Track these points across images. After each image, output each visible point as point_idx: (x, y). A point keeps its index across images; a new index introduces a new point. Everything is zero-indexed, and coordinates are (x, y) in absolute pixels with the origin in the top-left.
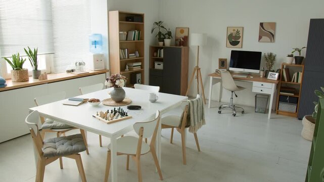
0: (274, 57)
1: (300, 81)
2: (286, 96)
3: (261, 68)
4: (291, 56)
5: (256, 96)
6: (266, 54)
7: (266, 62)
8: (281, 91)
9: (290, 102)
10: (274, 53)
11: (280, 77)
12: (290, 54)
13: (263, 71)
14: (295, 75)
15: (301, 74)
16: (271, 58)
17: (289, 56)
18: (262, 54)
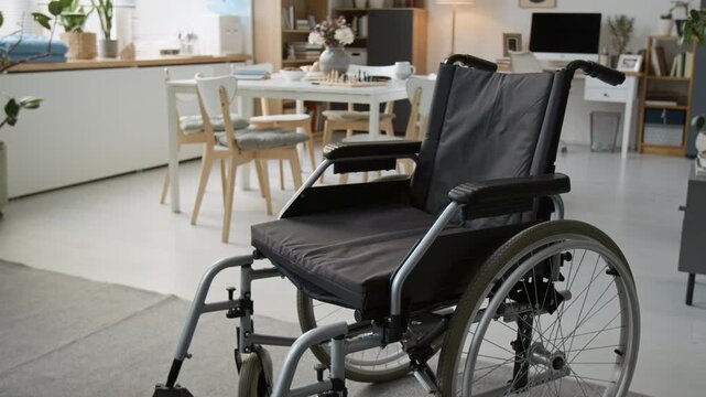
0: (631, 23)
1: (689, 74)
2: (660, 110)
3: (603, 49)
4: (669, 17)
5: (592, 116)
6: (613, 19)
7: (612, 37)
8: (648, 98)
9: (668, 123)
10: (629, 15)
11: (646, 67)
12: (666, 13)
13: (607, 54)
14: (678, 60)
15: (690, 57)
16: (624, 27)
17: (663, 18)
18: (604, 20)
